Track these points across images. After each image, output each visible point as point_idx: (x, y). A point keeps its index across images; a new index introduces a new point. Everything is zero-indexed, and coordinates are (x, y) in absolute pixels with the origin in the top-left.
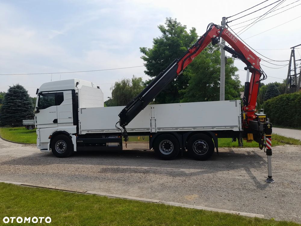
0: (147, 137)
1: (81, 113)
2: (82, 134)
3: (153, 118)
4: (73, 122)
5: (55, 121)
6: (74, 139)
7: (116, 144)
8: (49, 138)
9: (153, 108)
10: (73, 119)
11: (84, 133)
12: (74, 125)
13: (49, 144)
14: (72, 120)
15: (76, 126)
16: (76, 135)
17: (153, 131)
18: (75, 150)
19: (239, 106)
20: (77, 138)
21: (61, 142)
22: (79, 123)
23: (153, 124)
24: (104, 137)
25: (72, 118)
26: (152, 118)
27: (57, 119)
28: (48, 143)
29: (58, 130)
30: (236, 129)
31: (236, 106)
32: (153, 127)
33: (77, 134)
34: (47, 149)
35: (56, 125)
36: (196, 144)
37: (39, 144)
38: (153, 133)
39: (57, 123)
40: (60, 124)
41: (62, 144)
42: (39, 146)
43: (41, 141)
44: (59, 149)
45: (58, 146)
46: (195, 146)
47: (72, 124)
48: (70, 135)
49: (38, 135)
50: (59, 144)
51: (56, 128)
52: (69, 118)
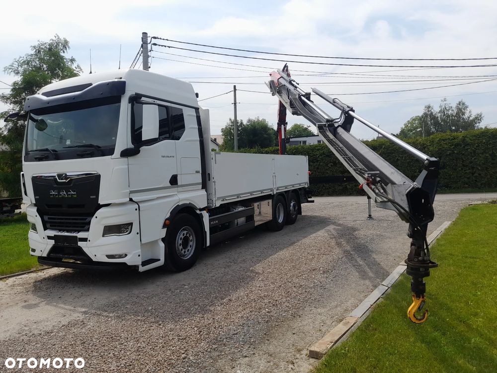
1: (216, 163)
2: (216, 206)
3: (274, 174)
4: (201, 181)
5: (174, 181)
8: (164, 227)
9: (273, 159)
10: (200, 175)
11: (218, 204)
12: (202, 188)
13: (162, 245)
14: (199, 178)
15: (204, 192)
16: (207, 211)
17: (275, 192)
20: (209, 216)
21: (185, 233)
22: (214, 184)
25: (201, 172)
27: (176, 175)
28: (156, 242)
29: (180, 204)
32: (275, 186)
33: (208, 208)
35: (174, 191)
36: (292, 204)
37: (139, 251)
38: (274, 195)
39: (177, 184)
40: (182, 186)
41: (188, 235)
42: (139, 256)
43: (143, 242)
44: (183, 250)
45: (180, 242)
46: (291, 208)
47: (201, 186)
48: (198, 212)
49: (131, 224)
50: (183, 237)
51: (176, 198)
52: (197, 172)
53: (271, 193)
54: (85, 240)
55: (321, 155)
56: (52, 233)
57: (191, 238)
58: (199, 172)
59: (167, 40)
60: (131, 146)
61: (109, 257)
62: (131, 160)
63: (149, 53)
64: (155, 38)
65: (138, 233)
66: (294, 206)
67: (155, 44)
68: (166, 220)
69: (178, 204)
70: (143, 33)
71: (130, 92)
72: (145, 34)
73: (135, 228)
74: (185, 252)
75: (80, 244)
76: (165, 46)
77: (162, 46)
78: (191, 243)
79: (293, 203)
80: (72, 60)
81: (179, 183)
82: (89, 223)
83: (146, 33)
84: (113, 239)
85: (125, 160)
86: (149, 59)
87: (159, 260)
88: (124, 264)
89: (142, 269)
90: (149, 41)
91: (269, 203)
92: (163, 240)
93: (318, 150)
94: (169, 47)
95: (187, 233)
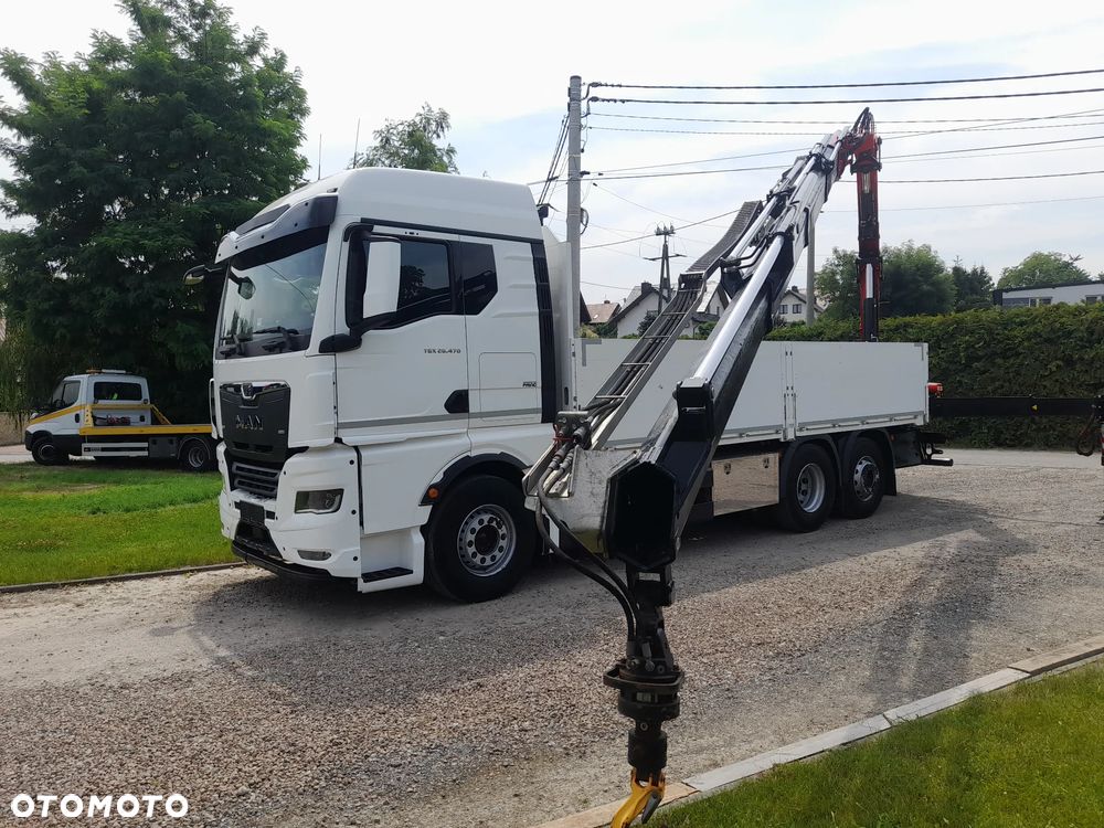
0: (774, 458)
1: (584, 364)
3: (790, 389)
4: (540, 406)
5: (458, 403)
8: (425, 501)
9: (789, 353)
10: (540, 391)
12: (546, 419)
13: (418, 540)
14: (534, 399)
17: (791, 436)
21: (486, 518)
23: (790, 411)
25: (539, 384)
26: (787, 388)
27: (466, 392)
29: (473, 454)
30: (919, 422)
32: (790, 421)
35: (458, 425)
36: (860, 468)
37: (356, 549)
38: (788, 444)
39: (468, 411)
40: (481, 415)
41: (494, 524)
42: (355, 559)
44: (479, 556)
45: (471, 537)
46: (857, 477)
47: (539, 416)
49: (340, 492)
50: (478, 527)
51: (463, 441)
52: (527, 385)
53: (780, 436)
54: (271, 515)
55: (1029, 339)
56: (240, 496)
57: (502, 531)
58: (536, 385)
59: (620, 86)
60: (344, 329)
61: (303, 554)
62: (343, 358)
63: (583, 121)
64: (595, 85)
65: (354, 512)
66: (868, 473)
67: (595, 99)
68: (431, 487)
69: (469, 454)
70: (572, 78)
71: (346, 217)
72: (576, 79)
73: (350, 501)
74: (483, 560)
75: (268, 522)
76: (615, 101)
77: (608, 101)
78: (503, 543)
79: (865, 463)
80: (451, 151)
81: (472, 409)
82: (276, 483)
83: (579, 78)
84: (310, 518)
85: (329, 358)
86: (583, 133)
87: (411, 572)
88: (325, 572)
89: (363, 587)
90: (583, 94)
91: (767, 461)
92: (424, 529)
93: (1022, 324)
94: (623, 101)
95: (491, 520)
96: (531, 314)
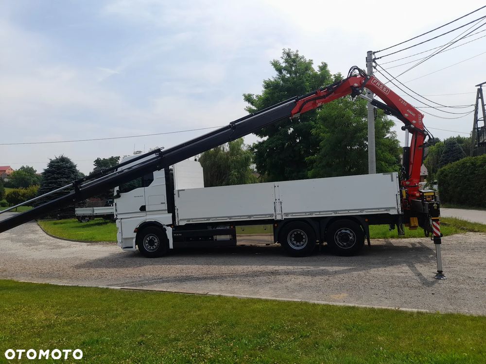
0: (270, 227)
1: (179, 197)
2: (180, 224)
3: (278, 200)
4: (167, 209)
5: (143, 209)
6: (169, 232)
7: (227, 237)
8: (134, 232)
9: (276, 186)
10: (166, 205)
11: (182, 223)
12: (169, 212)
13: (134, 240)
14: (165, 207)
15: (171, 215)
16: (172, 227)
17: (279, 218)
18: (171, 246)
19: (396, 181)
20: (173, 230)
21: (151, 237)
22: (176, 211)
23: (278, 208)
24: (210, 228)
25: (166, 203)
26: (276, 200)
27: (145, 206)
28: (133, 238)
29: (147, 221)
30: (393, 212)
31: (392, 180)
32: (278, 212)
33: (173, 225)
34: (132, 247)
35: (143, 214)
38: (278, 220)
39: (145, 210)
40: (149, 211)
42: (120, 243)
43: (124, 237)
45: (147, 242)
47: (167, 212)
48: (164, 227)
49: (118, 228)
50: (149, 239)
51: (144, 218)
52: (162, 203)
58: (164, 203)
62: (117, 200)
65: (120, 233)
68: (136, 228)
69: (145, 221)
74: (150, 248)
78: (156, 244)
81: (147, 210)
91: (266, 226)
95: (152, 238)
96: (164, 185)
